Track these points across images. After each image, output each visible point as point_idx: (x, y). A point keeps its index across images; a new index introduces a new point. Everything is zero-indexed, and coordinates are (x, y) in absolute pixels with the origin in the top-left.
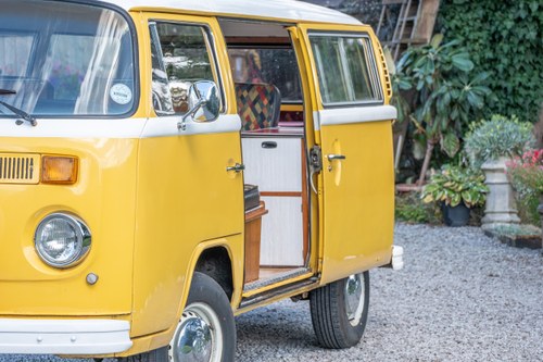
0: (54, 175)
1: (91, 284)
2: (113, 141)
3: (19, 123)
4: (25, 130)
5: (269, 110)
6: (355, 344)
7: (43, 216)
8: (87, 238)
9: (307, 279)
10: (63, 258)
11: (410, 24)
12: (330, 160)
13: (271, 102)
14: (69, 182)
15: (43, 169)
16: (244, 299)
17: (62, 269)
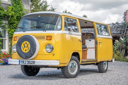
0: (48, 39)
1: (53, 55)
2: (58, 34)
3: (44, 31)
4: (44, 32)
5: (92, 37)
6: (105, 72)
7: (46, 45)
8: (53, 48)
9: (95, 61)
10: (49, 51)
11: (126, 33)
12: (99, 43)
13: (92, 35)
14: (50, 40)
15: (47, 38)
16: (82, 61)
17: (49, 53)
